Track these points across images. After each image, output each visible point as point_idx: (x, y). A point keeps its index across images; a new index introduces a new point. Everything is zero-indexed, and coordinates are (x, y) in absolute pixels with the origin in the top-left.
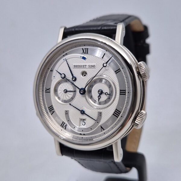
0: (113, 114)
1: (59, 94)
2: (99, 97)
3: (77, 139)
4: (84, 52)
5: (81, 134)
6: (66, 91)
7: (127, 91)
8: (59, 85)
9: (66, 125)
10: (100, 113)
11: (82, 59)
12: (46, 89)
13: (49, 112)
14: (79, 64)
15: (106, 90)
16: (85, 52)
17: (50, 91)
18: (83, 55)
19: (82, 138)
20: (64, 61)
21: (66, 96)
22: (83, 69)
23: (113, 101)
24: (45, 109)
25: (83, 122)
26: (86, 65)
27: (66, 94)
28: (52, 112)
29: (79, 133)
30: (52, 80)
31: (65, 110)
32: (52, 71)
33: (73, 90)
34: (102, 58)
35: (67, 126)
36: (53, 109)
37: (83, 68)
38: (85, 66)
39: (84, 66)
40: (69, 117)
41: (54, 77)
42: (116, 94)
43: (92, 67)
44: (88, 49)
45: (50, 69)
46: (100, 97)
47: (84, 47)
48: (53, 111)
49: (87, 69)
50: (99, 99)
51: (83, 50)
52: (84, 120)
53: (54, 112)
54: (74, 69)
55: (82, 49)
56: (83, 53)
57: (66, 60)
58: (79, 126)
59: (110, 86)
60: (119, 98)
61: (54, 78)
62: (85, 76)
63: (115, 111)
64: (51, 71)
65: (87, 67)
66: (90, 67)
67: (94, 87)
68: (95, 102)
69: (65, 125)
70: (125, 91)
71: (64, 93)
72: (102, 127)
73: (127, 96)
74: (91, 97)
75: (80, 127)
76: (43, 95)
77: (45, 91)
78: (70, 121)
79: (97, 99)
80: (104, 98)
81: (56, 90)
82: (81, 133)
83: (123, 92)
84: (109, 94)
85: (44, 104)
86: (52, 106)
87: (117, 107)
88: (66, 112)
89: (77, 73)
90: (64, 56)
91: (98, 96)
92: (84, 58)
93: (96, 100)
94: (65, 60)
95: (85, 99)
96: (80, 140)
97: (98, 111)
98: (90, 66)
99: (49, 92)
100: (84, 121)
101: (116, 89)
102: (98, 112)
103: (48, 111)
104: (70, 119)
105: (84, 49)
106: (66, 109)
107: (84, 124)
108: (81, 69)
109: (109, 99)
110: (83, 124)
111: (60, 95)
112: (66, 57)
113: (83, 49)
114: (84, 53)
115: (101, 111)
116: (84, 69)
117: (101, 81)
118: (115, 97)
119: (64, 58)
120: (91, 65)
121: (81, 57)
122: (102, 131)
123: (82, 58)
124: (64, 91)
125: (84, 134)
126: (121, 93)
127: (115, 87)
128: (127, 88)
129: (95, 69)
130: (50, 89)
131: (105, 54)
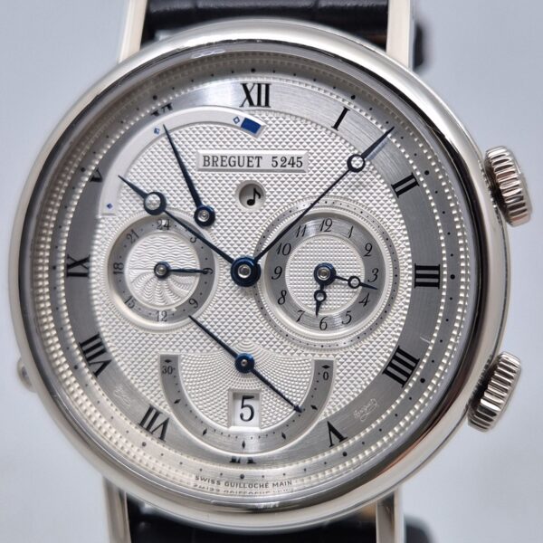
0: (386, 372)
1: (129, 285)
2: (320, 298)
3: (219, 483)
4: (249, 97)
5: (234, 461)
6: (164, 272)
7: (445, 273)
8: (133, 242)
9: (165, 424)
10: (326, 367)
11: (239, 132)
12: (70, 262)
13: (84, 364)
14: (228, 153)
15: (350, 264)
16: (255, 102)
17: (88, 268)
18: (244, 115)
19: (242, 477)
20: (156, 135)
21: (167, 293)
22: (245, 174)
23: (385, 312)
24: (66, 349)
25: (243, 407)
26: (259, 158)
27: (164, 283)
28: (100, 365)
29: (227, 457)
30: (97, 221)
31: (162, 357)
32: (97, 179)
33: (198, 268)
34: (336, 127)
35: (169, 426)
36: (103, 351)
37: (245, 167)
38: (255, 162)
39: (251, 163)
40: (177, 384)
41: (109, 206)
42: (396, 283)
43: (289, 167)
44: (267, 86)
45: (90, 174)
46: (325, 296)
47: (251, 80)
48: (101, 358)
49: (265, 174)
50: (319, 304)
51: (247, 92)
52: (245, 398)
53: (106, 364)
54: (203, 174)
55: (242, 87)
56: (247, 102)
57: (167, 133)
58: (228, 426)
59: (369, 251)
60: (411, 298)
61: (107, 210)
62: (251, 203)
63: (395, 357)
64: (93, 179)
65: (266, 164)
66: (278, 167)
67: (294, 253)
68: (299, 316)
69: (159, 421)
70: (436, 272)
71: (156, 279)
72: (331, 429)
73: (444, 294)
74: (282, 297)
75: (233, 429)
76: (53, 289)
77: (62, 268)
78: (187, 405)
79: (308, 305)
80: (340, 299)
81: (116, 268)
82: (237, 455)
83: (426, 276)
84: (362, 281)
85: (60, 329)
86: (97, 337)
87: (400, 338)
88: (168, 361)
89: (219, 191)
90: (156, 114)
91: (316, 293)
92: (251, 126)
93: (304, 308)
94: (162, 131)
95: (254, 306)
96: (229, 489)
97: (317, 357)
98: (278, 160)
99: (86, 275)
100: (246, 402)
101: (395, 261)
102: (317, 363)
103: (81, 358)
104: (183, 396)
105: (249, 87)
106: (164, 352)
107: (247, 416)
108: (238, 174)
109: (365, 303)
110: (242, 416)
111: (135, 290)
112: (167, 119)
113: (244, 86)
114: (251, 104)
115: (331, 358)
116: (251, 174)
117: (325, 227)
118: (392, 298)
119: (158, 123)
120: (284, 159)
121: (236, 119)
122: (332, 445)
123: (239, 124)
124: (156, 268)
125: (251, 462)
126: (419, 280)
127: (393, 253)
128: (445, 259)
129: (300, 175)
130: (87, 260)
131: (346, 110)
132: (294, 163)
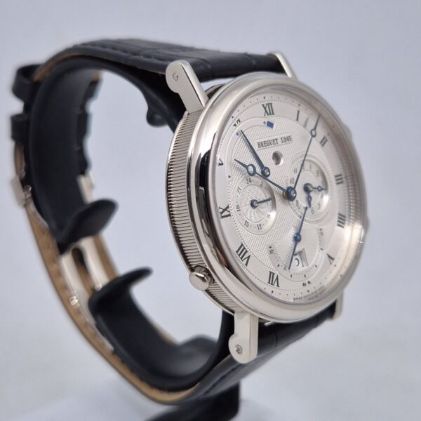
0: (338, 225)
4: (266, 111)
5: (304, 285)
9: (277, 278)
11: (266, 128)
12: (221, 210)
16: (269, 113)
17: (229, 212)
18: (267, 120)
19: (308, 291)
20: (238, 136)
22: (273, 149)
26: (276, 139)
27: (257, 210)
28: (246, 260)
29: (301, 284)
30: (227, 186)
31: (268, 246)
34: (297, 119)
35: (279, 279)
36: (246, 251)
40: (276, 257)
41: (230, 176)
44: (271, 104)
46: (310, 198)
47: (265, 102)
48: (246, 255)
49: (280, 147)
51: (265, 108)
53: (249, 257)
54: (259, 151)
56: (266, 114)
59: (317, 174)
61: (229, 179)
63: (339, 218)
64: (220, 165)
70: (341, 177)
71: (253, 209)
77: (220, 215)
81: (237, 208)
82: (304, 282)
83: (338, 180)
86: (242, 245)
89: (267, 159)
90: (236, 125)
91: (307, 197)
94: (240, 134)
97: (317, 226)
100: (295, 257)
102: (317, 229)
105: (265, 106)
108: (271, 149)
113: (263, 105)
116: (276, 148)
119: (237, 130)
120: (285, 138)
121: (264, 122)
122: (331, 263)
123: (266, 125)
124: (252, 204)
125: (309, 283)
129: (292, 144)
130: (228, 207)
131: (298, 112)
132: (288, 139)
